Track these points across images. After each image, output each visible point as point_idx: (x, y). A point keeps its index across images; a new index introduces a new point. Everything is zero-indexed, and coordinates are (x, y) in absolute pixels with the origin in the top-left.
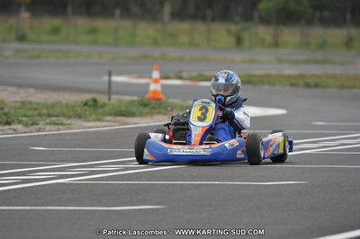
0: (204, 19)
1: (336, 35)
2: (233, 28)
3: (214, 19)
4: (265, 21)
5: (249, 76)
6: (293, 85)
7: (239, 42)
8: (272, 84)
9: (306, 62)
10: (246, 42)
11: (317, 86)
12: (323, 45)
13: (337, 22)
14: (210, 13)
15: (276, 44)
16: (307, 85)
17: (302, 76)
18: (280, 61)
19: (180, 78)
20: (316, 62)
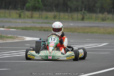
2: (18, 12)
5: (25, 27)
6: (40, 30)
7: (20, 16)
8: (33, 30)
9: (42, 23)
10: (22, 17)
14: (10, 7)
15: (32, 17)
16: (45, 30)
18: (33, 22)
19: (3, 28)
20: (45, 23)
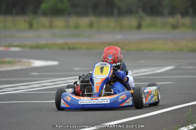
0: (11, 14)
1: (84, 21)
3: (17, 14)
4: (45, 14)
6: (62, 48)
7: (31, 26)
8: (49, 48)
10: (35, 26)
11: (74, 49)
12: (77, 27)
13: (84, 14)
14: (15, 11)
15: (51, 26)
17: (66, 44)
20: (74, 36)
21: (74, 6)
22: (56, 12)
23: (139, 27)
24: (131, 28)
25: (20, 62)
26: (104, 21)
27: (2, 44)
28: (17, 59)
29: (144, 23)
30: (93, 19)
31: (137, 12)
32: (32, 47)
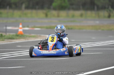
0: (35, 9)
1: (78, 13)
3: (39, 9)
4: (55, 9)
10: (49, 16)
11: (72, 29)
12: (73, 16)
13: (77, 9)
14: (37, 7)
16: (69, 29)
19: (28, 27)
21: (72, 4)
22: (62, 8)
23: (109, 16)
24: (105, 17)
25: (40, 36)
26: (89, 13)
27: (30, 26)
28: (39, 35)
29: (112, 15)
30: (83, 12)
31: (108, 8)
32: (47, 28)
